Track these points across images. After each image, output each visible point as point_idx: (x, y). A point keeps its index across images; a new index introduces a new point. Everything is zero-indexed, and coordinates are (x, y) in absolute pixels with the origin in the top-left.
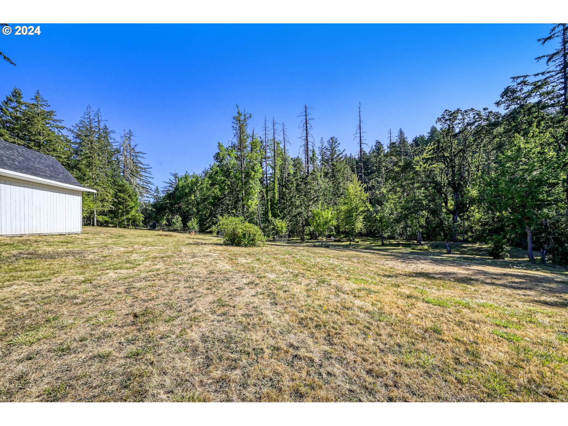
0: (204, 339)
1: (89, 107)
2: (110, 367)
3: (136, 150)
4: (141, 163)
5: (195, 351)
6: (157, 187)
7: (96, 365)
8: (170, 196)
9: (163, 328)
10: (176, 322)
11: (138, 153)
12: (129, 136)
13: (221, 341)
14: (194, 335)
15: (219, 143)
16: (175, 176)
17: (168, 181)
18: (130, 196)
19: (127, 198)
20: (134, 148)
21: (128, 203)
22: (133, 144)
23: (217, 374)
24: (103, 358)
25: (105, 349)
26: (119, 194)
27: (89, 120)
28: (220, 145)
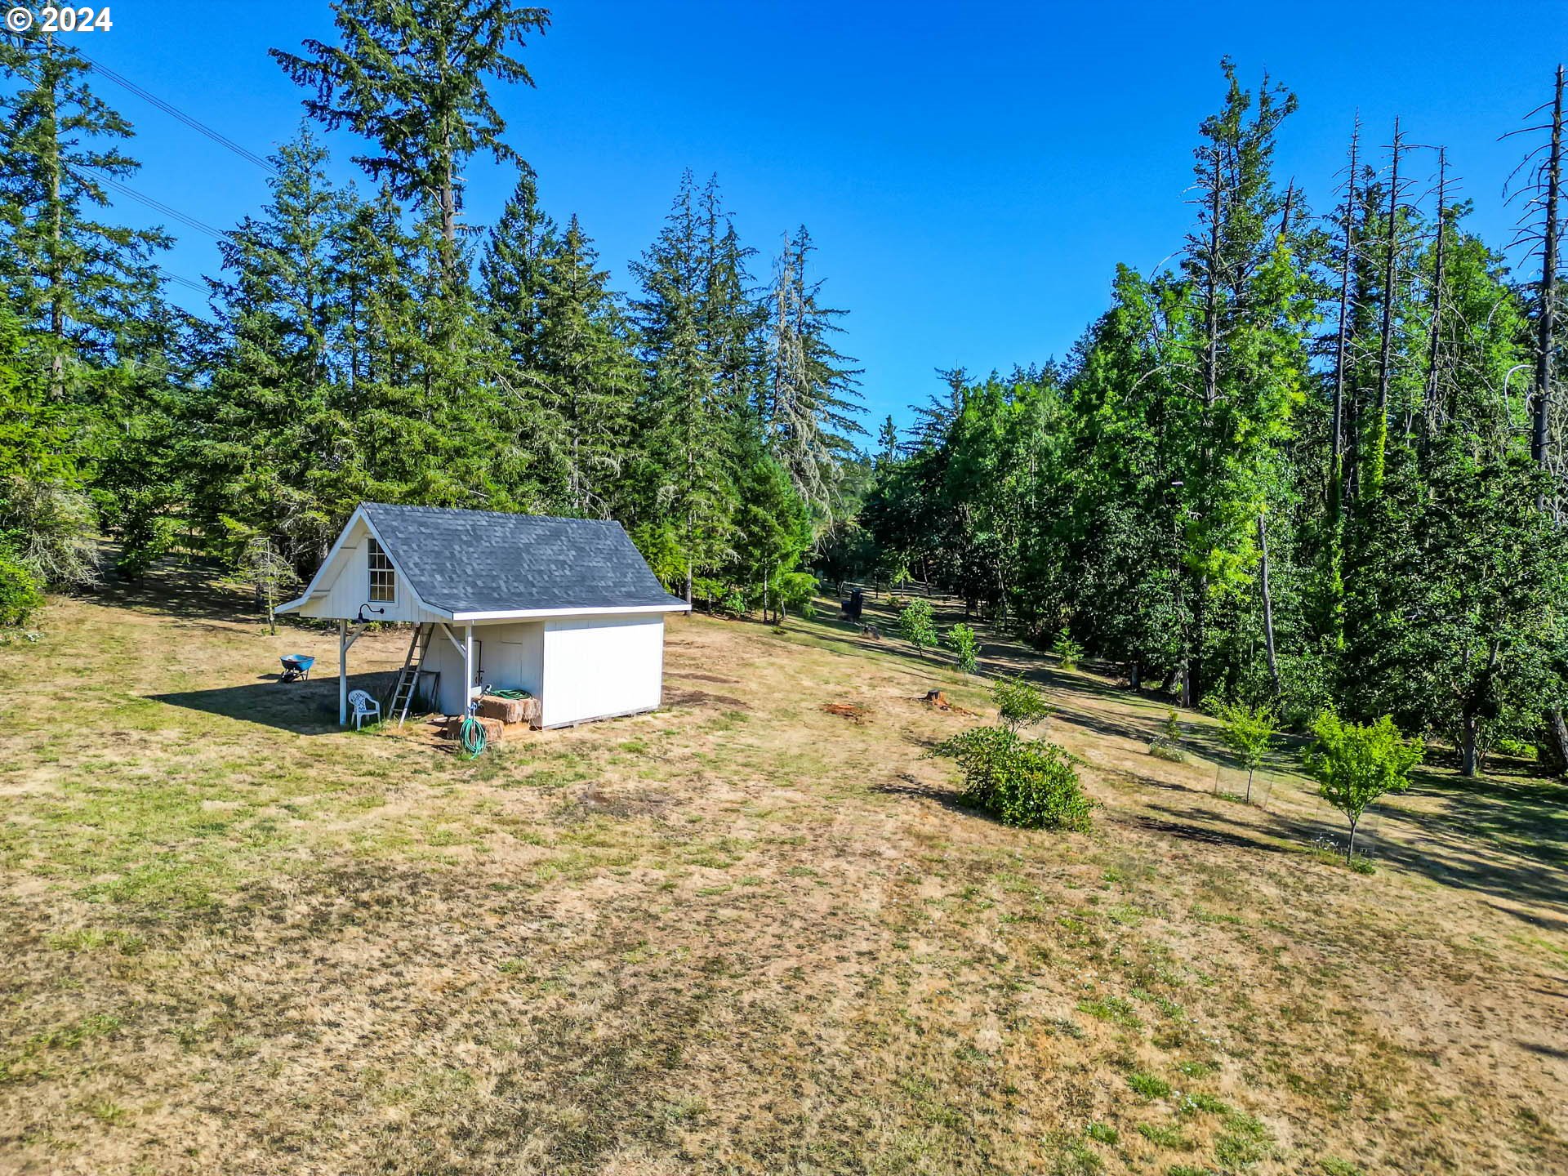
0: (753, 1005)
1: (689, 175)
2: (682, 1000)
3: (821, 303)
4: (831, 353)
5: (740, 1010)
6: (889, 419)
7: (672, 996)
8: (930, 468)
9: (725, 982)
10: (739, 981)
11: (825, 312)
12: (797, 250)
13: (763, 1010)
14: (747, 998)
15: (1120, 268)
16: (956, 380)
17: (928, 405)
18: (780, 516)
19: (774, 522)
20: (810, 298)
21: (777, 539)
22: (808, 282)
23: (744, 1030)
24: (678, 992)
25: (679, 986)
26: (754, 509)
27: (685, 223)
28: (1124, 277)
